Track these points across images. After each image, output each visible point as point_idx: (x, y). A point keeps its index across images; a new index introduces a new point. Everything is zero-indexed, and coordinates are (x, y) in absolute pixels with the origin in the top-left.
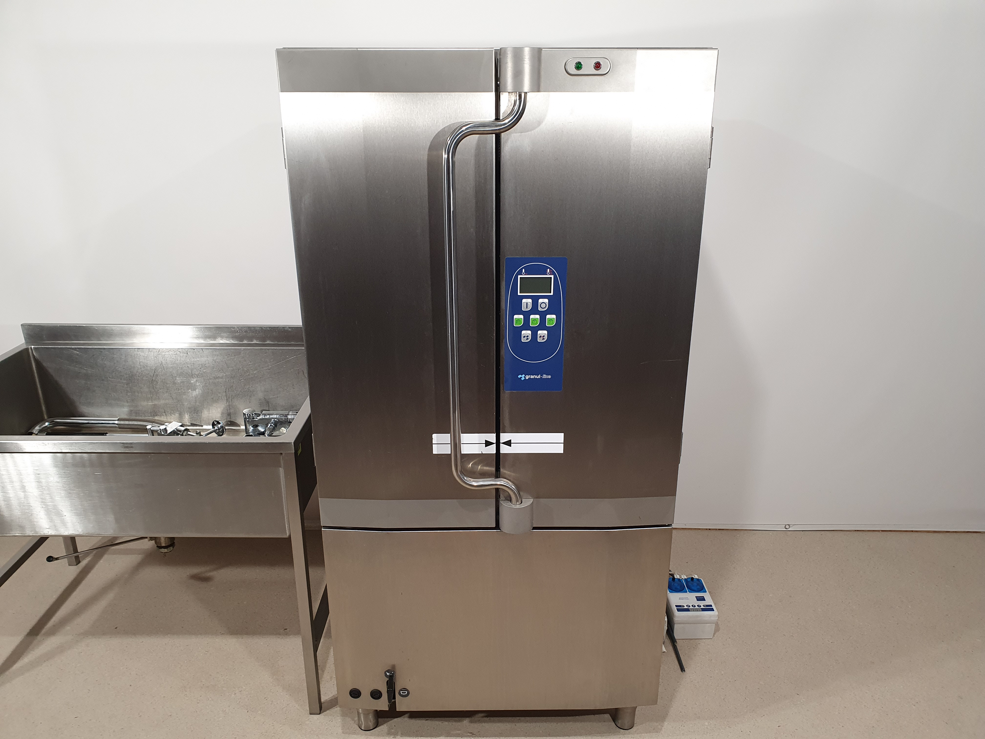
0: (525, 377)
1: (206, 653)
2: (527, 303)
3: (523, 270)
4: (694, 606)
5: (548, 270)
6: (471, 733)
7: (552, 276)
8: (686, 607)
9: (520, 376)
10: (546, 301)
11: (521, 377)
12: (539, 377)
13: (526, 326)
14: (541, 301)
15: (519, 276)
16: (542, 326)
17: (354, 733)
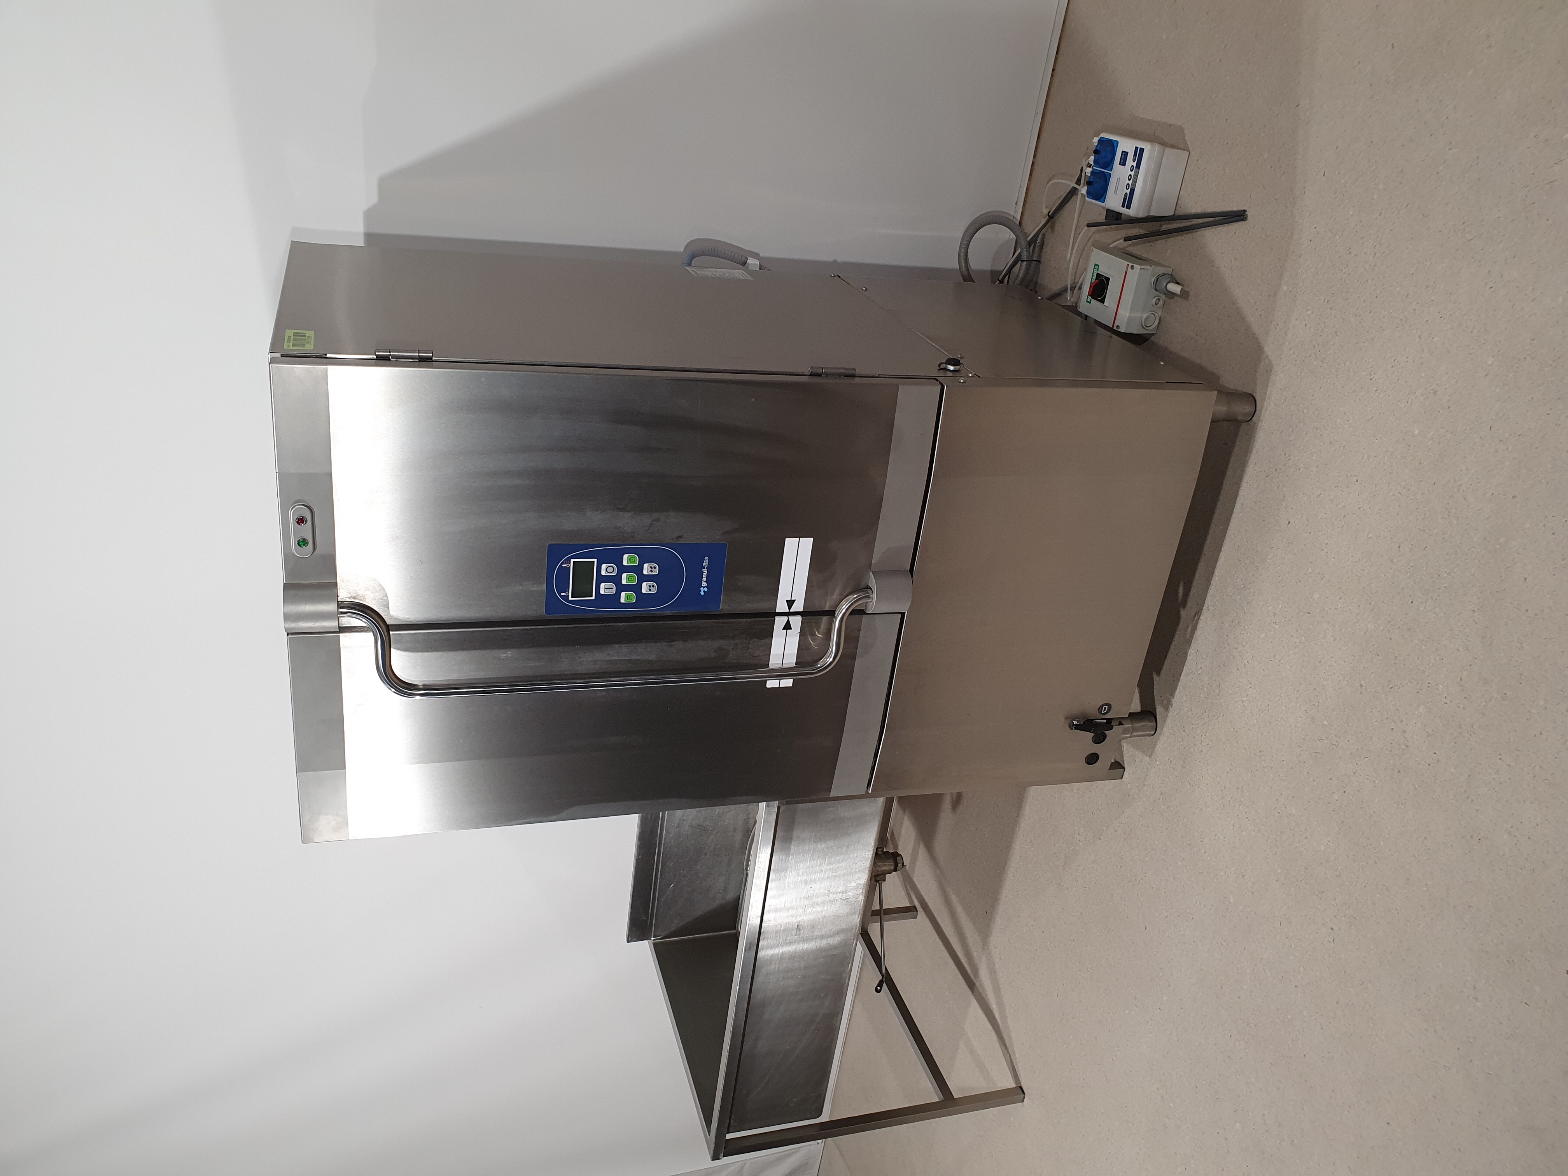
0: (704, 587)
1: (1032, 843)
2: (606, 588)
3: (562, 594)
4: (1130, 177)
5: (563, 565)
6: (1195, 615)
7: (572, 560)
8: (1128, 192)
9: (702, 593)
10: (604, 566)
11: (704, 591)
12: (705, 571)
13: (637, 588)
14: (603, 573)
15: (570, 598)
16: (638, 570)
17: (1155, 745)
